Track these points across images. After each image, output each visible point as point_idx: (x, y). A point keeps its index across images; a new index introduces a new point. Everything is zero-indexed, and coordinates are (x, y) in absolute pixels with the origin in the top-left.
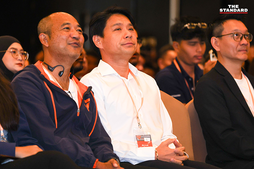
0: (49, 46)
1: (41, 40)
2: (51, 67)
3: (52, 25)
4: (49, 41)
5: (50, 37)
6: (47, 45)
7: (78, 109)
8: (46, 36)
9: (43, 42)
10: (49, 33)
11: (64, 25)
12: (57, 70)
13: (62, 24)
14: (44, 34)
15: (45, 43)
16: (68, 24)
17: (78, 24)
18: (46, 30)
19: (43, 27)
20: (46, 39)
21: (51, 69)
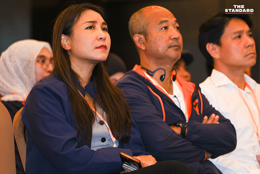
0: (146, 49)
1: (136, 42)
2: (151, 72)
3: (148, 24)
4: (145, 43)
5: (146, 39)
6: (143, 47)
7: (186, 121)
8: (142, 36)
9: (138, 45)
10: (145, 33)
11: (162, 22)
12: (158, 74)
13: (159, 22)
14: (139, 35)
15: (141, 45)
16: (165, 21)
17: (175, 19)
18: (142, 30)
19: (137, 25)
20: (142, 40)
21: (151, 73)
